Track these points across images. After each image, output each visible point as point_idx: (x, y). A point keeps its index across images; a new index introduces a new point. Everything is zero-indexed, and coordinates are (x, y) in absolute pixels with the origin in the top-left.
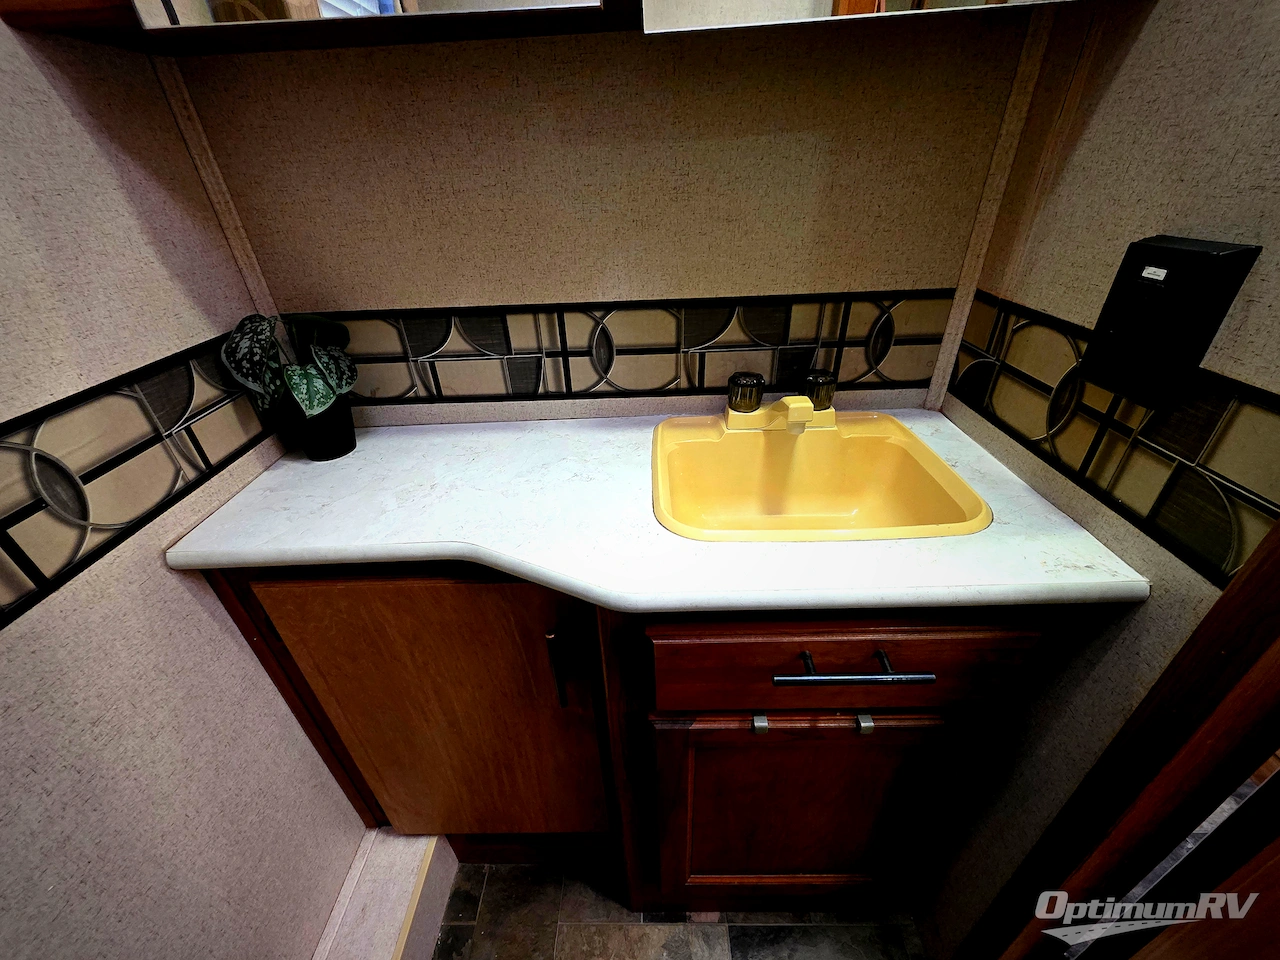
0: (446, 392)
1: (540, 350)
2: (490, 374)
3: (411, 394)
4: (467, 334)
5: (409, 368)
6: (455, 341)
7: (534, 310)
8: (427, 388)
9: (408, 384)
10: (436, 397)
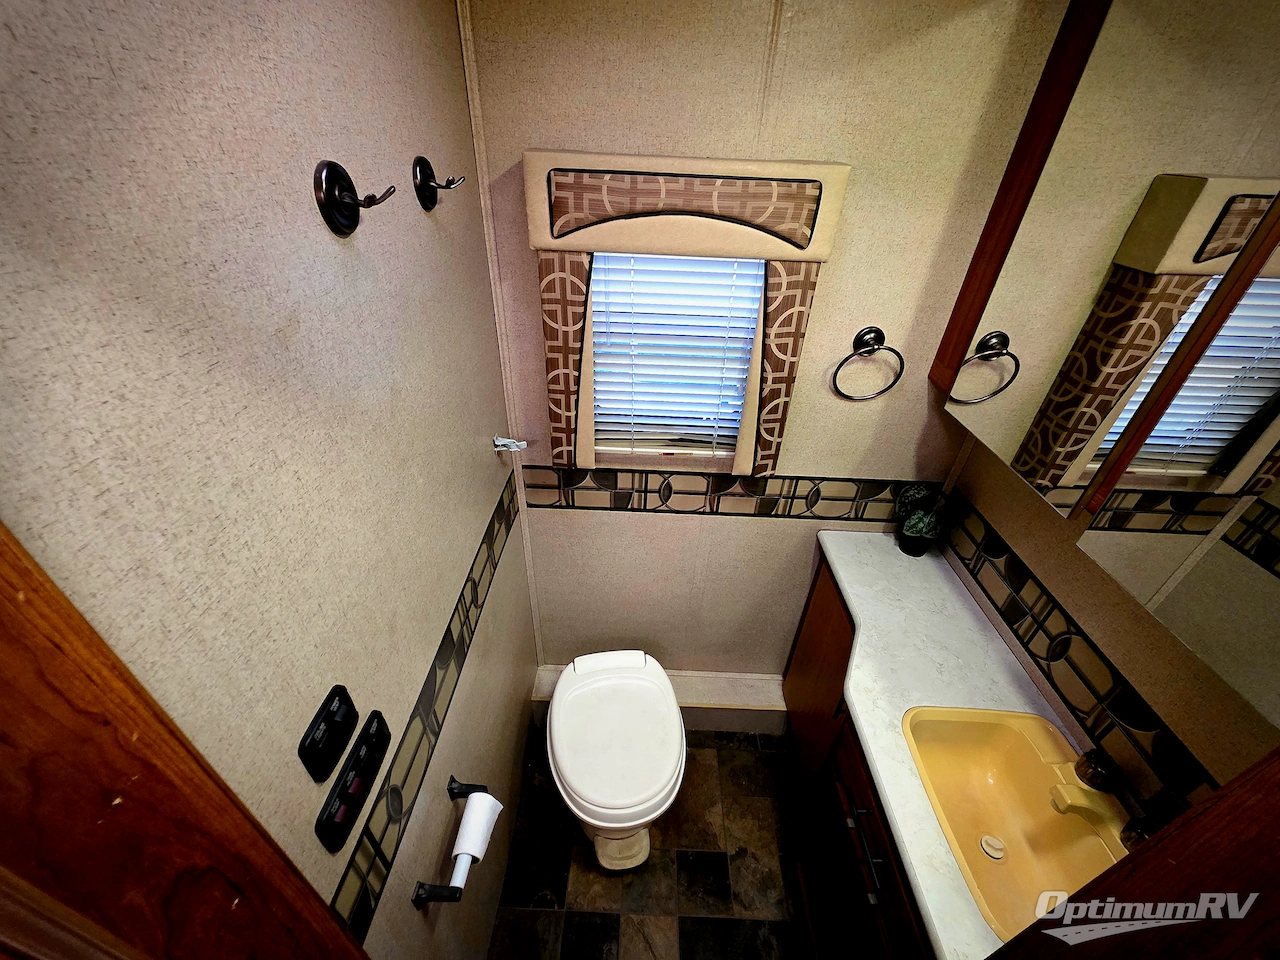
0: (978, 576)
1: (1031, 609)
2: (1002, 592)
3: (967, 562)
4: (1008, 564)
5: (976, 552)
6: (1001, 562)
7: (1044, 591)
8: (975, 567)
9: (970, 557)
10: (974, 574)
